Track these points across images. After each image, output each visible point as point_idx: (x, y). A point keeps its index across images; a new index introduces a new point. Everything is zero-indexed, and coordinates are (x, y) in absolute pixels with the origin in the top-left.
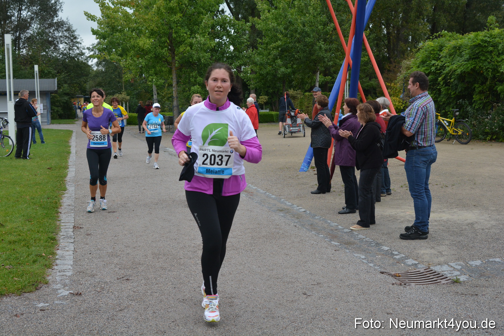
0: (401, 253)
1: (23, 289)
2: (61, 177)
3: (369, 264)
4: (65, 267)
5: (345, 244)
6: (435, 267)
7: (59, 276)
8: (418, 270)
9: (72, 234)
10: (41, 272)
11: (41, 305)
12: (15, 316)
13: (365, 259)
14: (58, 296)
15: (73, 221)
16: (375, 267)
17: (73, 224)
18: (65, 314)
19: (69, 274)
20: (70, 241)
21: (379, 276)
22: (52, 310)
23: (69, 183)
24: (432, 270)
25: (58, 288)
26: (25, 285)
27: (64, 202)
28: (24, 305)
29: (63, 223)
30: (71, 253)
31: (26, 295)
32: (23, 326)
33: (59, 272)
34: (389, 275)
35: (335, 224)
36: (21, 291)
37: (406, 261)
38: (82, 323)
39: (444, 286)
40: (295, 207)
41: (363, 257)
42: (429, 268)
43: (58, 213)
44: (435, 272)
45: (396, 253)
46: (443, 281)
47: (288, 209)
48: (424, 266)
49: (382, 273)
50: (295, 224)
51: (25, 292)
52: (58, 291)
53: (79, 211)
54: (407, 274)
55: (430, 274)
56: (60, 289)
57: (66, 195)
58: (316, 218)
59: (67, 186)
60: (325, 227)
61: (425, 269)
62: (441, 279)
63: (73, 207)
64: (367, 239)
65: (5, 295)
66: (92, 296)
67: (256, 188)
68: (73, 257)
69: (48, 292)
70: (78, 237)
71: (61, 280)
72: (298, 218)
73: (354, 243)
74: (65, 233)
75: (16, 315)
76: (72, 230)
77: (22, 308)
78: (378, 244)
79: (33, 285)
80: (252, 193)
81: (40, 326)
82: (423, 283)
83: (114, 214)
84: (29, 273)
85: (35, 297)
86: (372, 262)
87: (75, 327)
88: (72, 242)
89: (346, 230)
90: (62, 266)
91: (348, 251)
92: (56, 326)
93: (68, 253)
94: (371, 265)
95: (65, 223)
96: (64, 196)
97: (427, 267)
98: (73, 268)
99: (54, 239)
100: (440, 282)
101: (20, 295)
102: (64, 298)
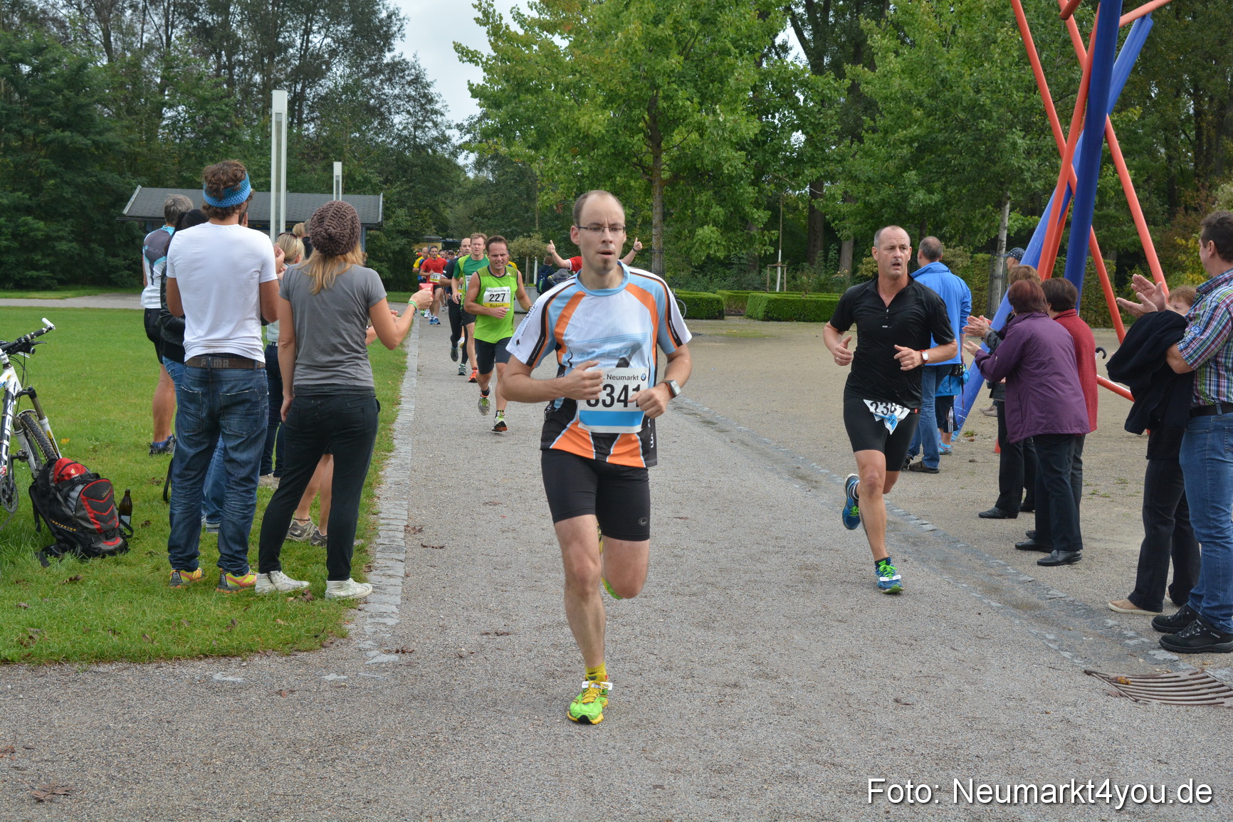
0: (1141, 636)
1: (295, 643)
2: (384, 421)
3: (1062, 653)
4: (383, 608)
5: (1016, 607)
6: (1219, 672)
7: (371, 624)
8: (1176, 674)
9: (402, 543)
10: (333, 615)
11: (332, 677)
12: (277, 693)
13: (1055, 641)
14: (367, 663)
15: (406, 518)
16: (1075, 661)
17: (406, 523)
18: (381, 697)
19: (390, 622)
20: (396, 556)
21: (1079, 679)
22: (353, 688)
23: (400, 436)
24: (1208, 677)
25: (367, 647)
26: (300, 635)
27: (388, 474)
28: (296, 675)
29: (383, 519)
30: (398, 581)
31: (300, 655)
32: (293, 713)
33: (371, 616)
34: (1103, 678)
35: (1000, 562)
36: (290, 647)
37: (1152, 652)
38: (413, 717)
39: (1230, 712)
40: (911, 520)
41: (1052, 637)
42: (1203, 671)
43: (371, 497)
44: (1215, 681)
45: (1131, 634)
46: (1228, 702)
47: (895, 523)
48: (1189, 666)
49: (1088, 673)
50: (907, 558)
51: (298, 650)
52: (368, 653)
53: (417, 497)
54: (1147, 680)
55: (1201, 684)
56: (370, 650)
57: (393, 461)
58: (959, 546)
59: (395, 442)
60: (974, 568)
61: (1191, 672)
62: (1225, 697)
63: (407, 488)
64: (1068, 599)
65: (259, 652)
66: (439, 668)
67: (828, 471)
68: (403, 589)
69: (347, 654)
70: (415, 550)
71: (375, 632)
72: (914, 544)
73: (1035, 607)
74: (387, 540)
75: (280, 693)
76: (402, 535)
77: (291, 679)
78: (1089, 612)
79: (316, 637)
80: (816, 482)
81: (326, 717)
82: (1179, 702)
83: (496, 507)
84: (308, 613)
85: (319, 660)
86: (1070, 648)
87: (400, 723)
88: (400, 558)
89: (1022, 578)
90: (377, 606)
91: (1018, 622)
92: (360, 719)
93: (392, 581)
94: (1067, 655)
95: (387, 519)
96: (388, 462)
97: (1198, 670)
98: (401, 610)
99: (362, 550)
100: (1223, 703)
101: (288, 655)
102: (379, 667)
